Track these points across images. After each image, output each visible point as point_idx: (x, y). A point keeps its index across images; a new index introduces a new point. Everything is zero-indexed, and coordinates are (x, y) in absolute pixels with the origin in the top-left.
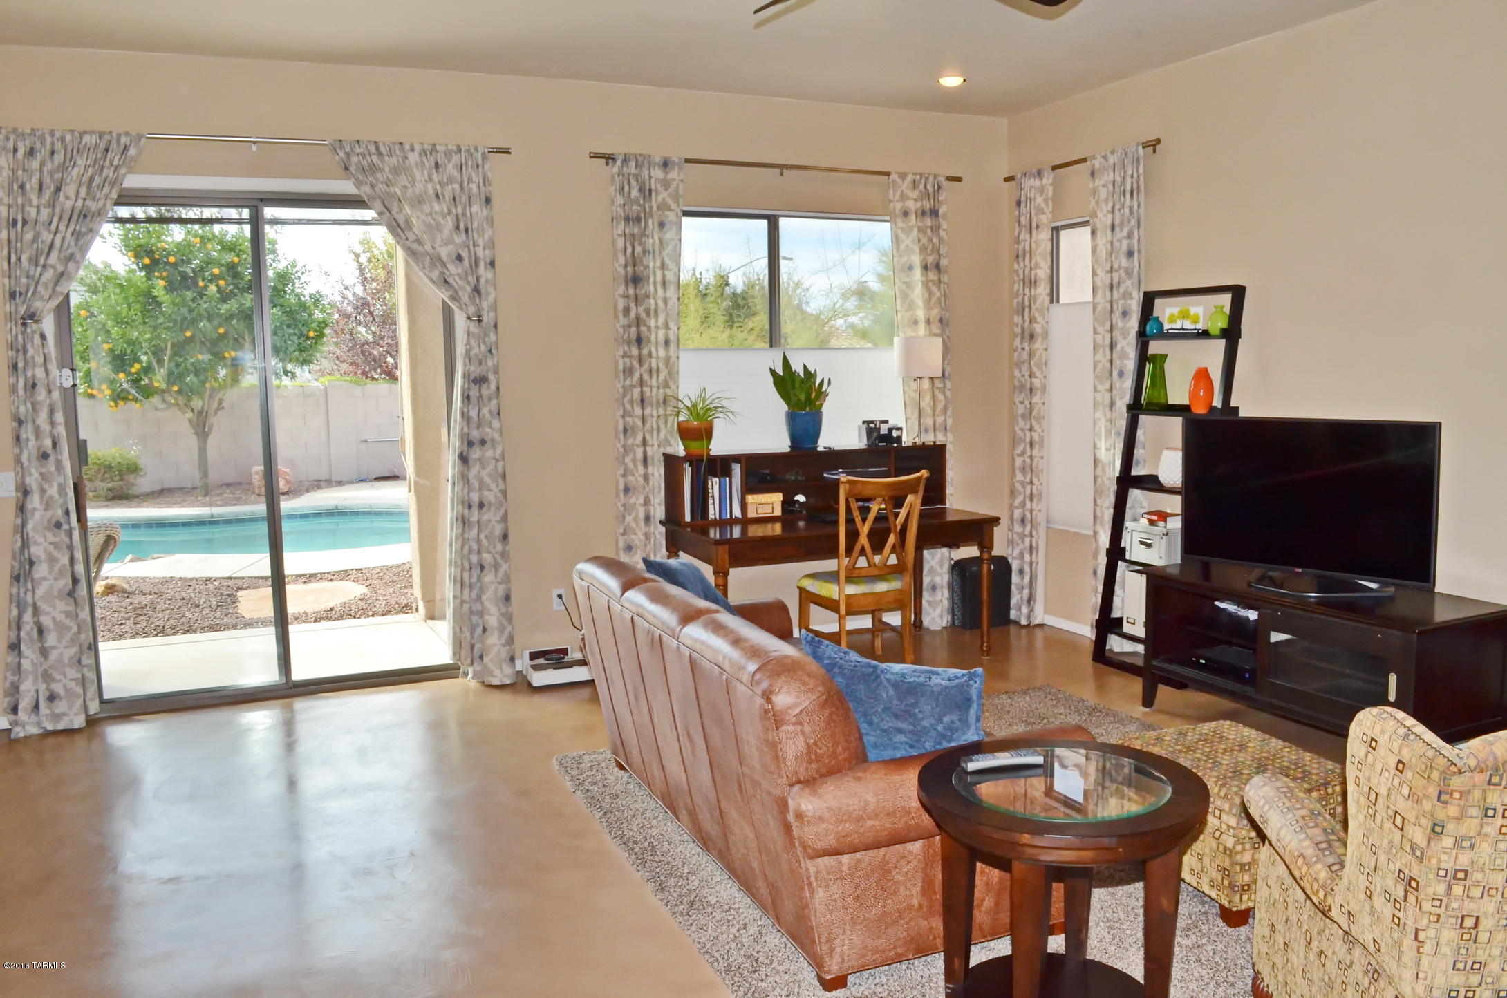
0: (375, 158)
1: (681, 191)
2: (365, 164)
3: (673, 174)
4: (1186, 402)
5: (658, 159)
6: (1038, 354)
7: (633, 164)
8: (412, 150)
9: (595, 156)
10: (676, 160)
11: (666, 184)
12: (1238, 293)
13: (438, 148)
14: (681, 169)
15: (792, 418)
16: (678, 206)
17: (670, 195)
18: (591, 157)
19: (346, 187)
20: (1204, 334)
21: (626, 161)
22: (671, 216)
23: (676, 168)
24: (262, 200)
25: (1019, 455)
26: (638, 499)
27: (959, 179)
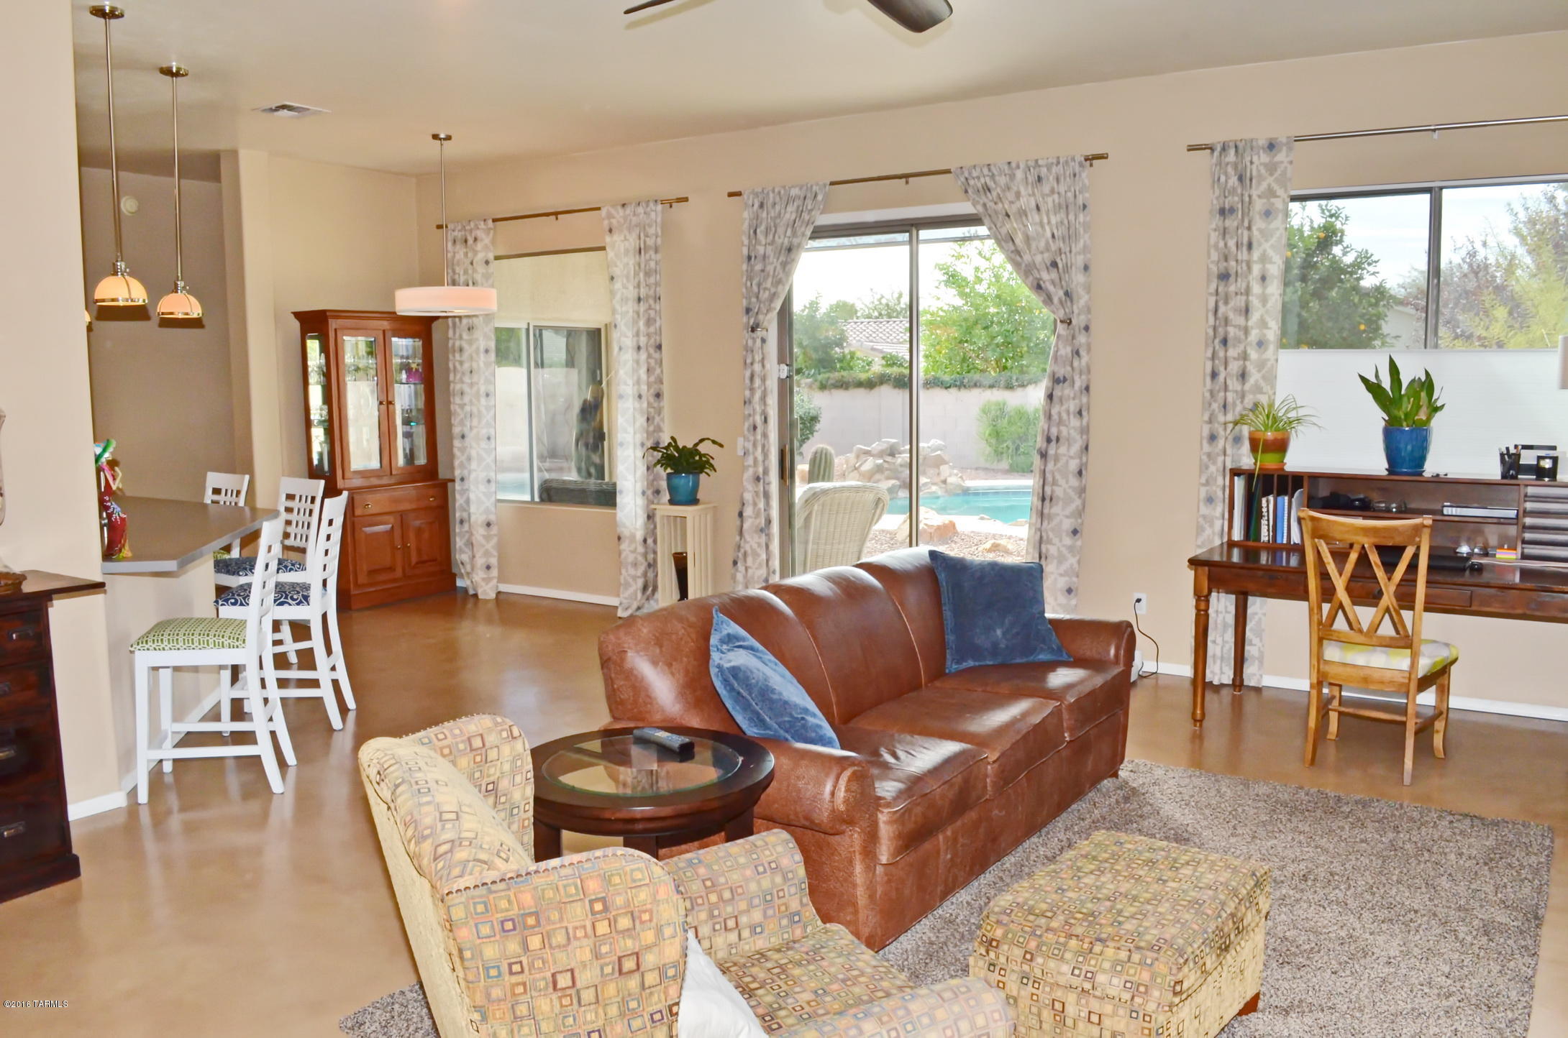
0: (988, 180)
1: (1289, 175)
2: (979, 185)
3: (1281, 156)
5: (1262, 142)
7: (1232, 151)
8: (1018, 167)
9: (1192, 148)
10: (1284, 140)
11: (1271, 168)
13: (1040, 162)
14: (1290, 149)
15: (1390, 433)
16: (1286, 191)
17: (1277, 180)
18: (1189, 150)
19: (966, 208)
21: (1224, 149)
22: (1278, 204)
23: (1285, 148)
24: (918, 224)
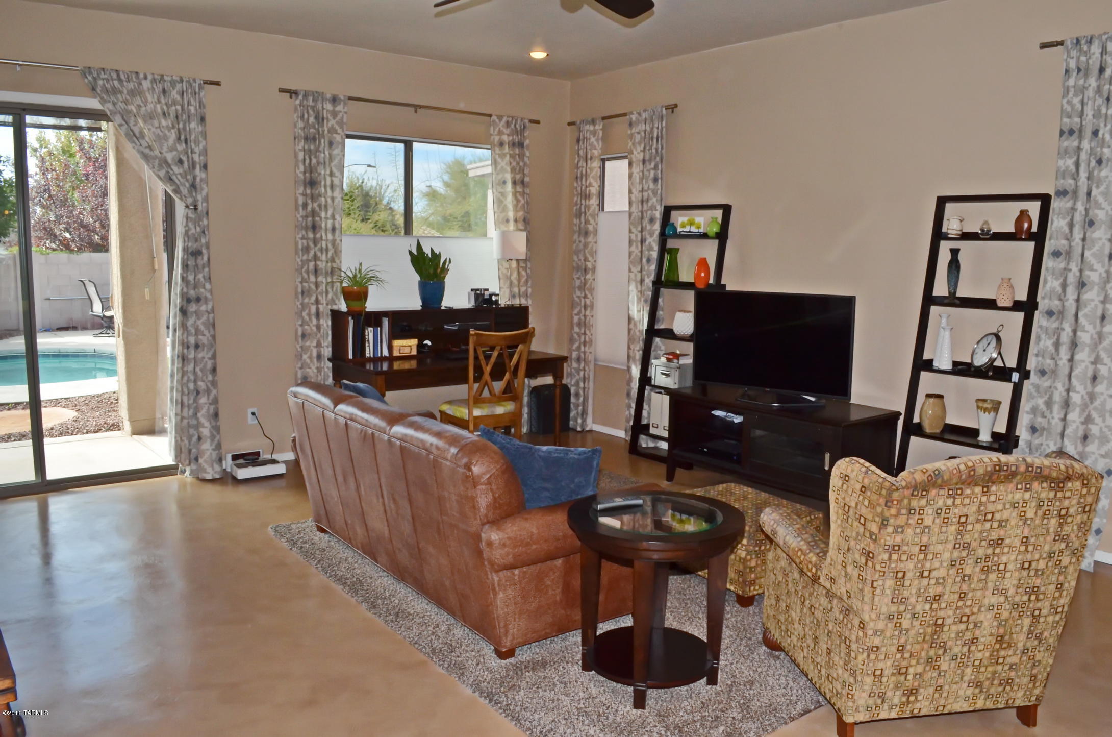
0: (116, 83)
1: (345, 120)
2: (108, 86)
3: (339, 108)
4: (692, 280)
5: (329, 96)
6: (590, 246)
7: (311, 99)
8: (145, 78)
9: (282, 91)
10: (342, 98)
11: (334, 114)
12: (727, 209)
13: (166, 78)
14: (345, 104)
15: (423, 286)
16: (343, 131)
17: (337, 123)
18: (280, 91)
19: (93, 103)
20: (705, 236)
21: (306, 96)
22: (338, 138)
23: (342, 103)
24: (24, 110)
25: (576, 315)
26: (312, 342)
27: (538, 122)
